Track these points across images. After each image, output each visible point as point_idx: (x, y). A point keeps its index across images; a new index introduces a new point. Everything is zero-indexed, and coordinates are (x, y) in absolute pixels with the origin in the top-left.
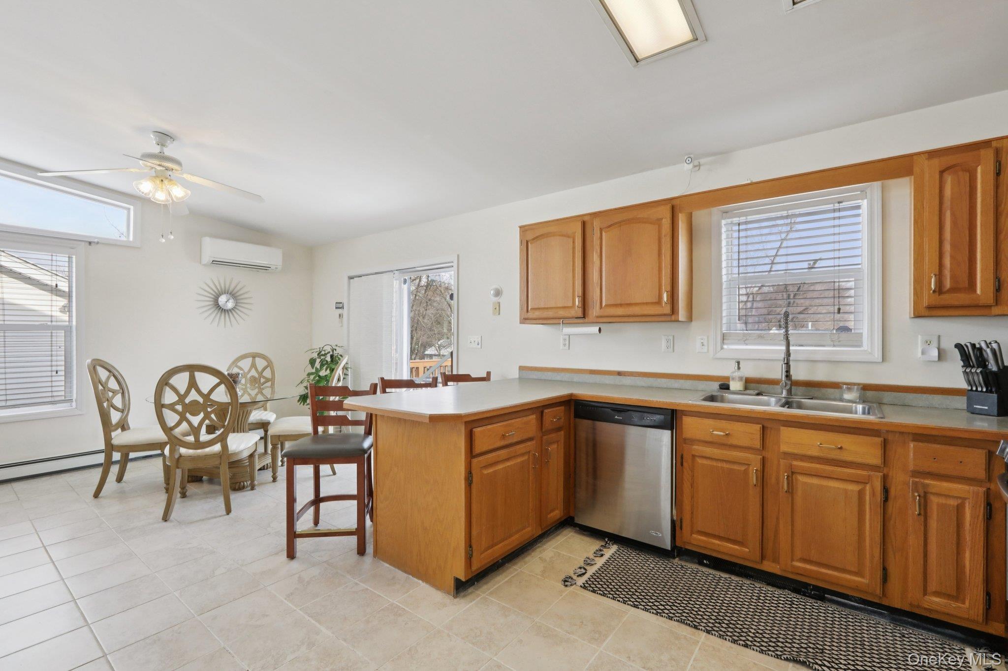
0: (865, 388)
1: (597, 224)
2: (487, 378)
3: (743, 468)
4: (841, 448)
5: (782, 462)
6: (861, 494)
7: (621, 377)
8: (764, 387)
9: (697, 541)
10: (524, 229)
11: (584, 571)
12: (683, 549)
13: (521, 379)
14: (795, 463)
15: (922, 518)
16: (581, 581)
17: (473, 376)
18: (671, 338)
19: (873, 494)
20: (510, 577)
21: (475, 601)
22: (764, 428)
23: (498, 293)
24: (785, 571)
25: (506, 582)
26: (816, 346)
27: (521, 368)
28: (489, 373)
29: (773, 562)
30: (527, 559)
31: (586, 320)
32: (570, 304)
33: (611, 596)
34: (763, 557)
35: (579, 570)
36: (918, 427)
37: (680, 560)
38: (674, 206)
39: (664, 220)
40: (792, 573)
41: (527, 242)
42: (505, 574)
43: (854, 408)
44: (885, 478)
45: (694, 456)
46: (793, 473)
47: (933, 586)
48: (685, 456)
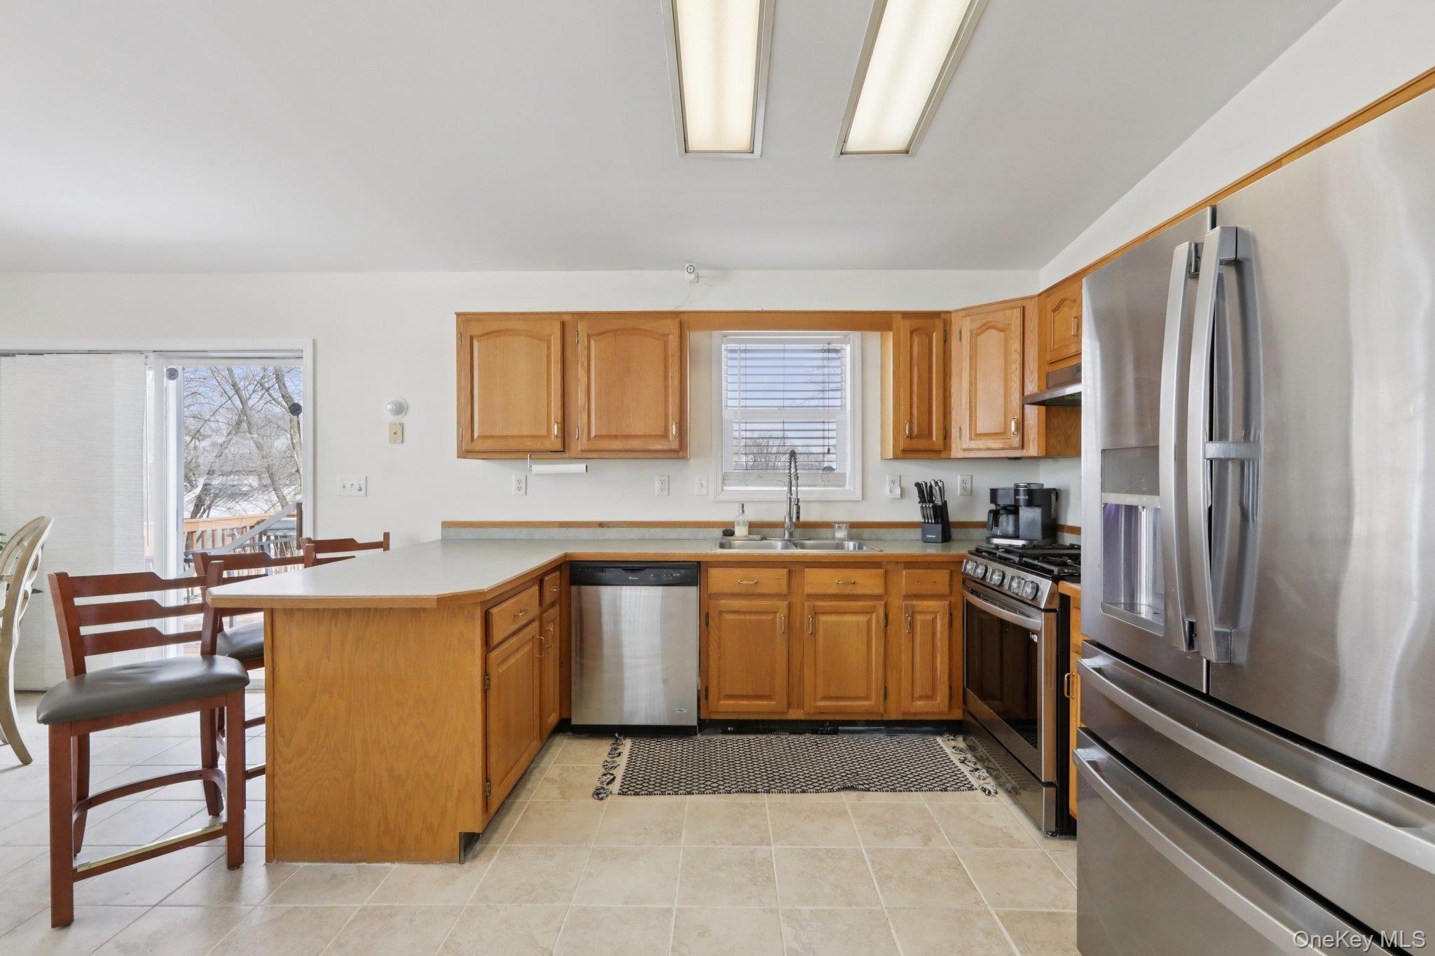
0: (853, 525)
1: (582, 328)
2: (384, 545)
3: (770, 617)
4: (854, 583)
5: (806, 604)
6: (869, 622)
7: (603, 529)
8: (766, 531)
9: (726, 707)
10: (465, 319)
11: (612, 777)
12: (707, 721)
13: (445, 541)
14: (818, 603)
15: (911, 635)
16: (615, 787)
17: (360, 541)
18: (666, 478)
19: (878, 622)
20: (522, 813)
21: (495, 857)
22: (790, 572)
23: (400, 409)
24: (809, 714)
25: (522, 820)
26: (809, 486)
27: (445, 525)
28: (387, 536)
29: (798, 708)
30: (529, 786)
31: (566, 455)
32: (545, 433)
33: (659, 792)
34: (789, 706)
35: (604, 778)
36: (908, 556)
37: (702, 735)
38: (684, 322)
39: (670, 336)
40: (815, 714)
41: (471, 338)
42: (512, 813)
43: (846, 546)
44: (886, 606)
45: (721, 612)
46: (816, 613)
47: (918, 692)
48: (711, 614)
